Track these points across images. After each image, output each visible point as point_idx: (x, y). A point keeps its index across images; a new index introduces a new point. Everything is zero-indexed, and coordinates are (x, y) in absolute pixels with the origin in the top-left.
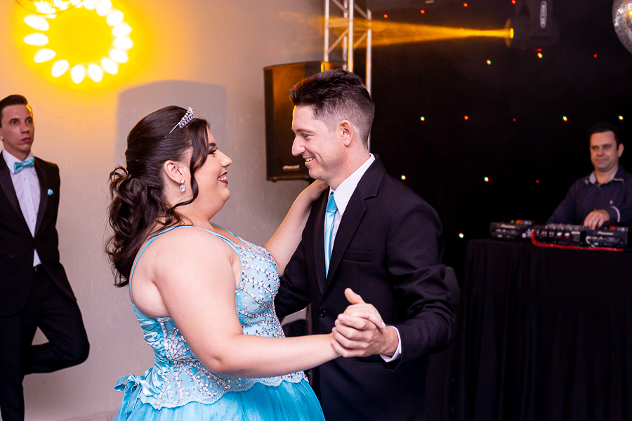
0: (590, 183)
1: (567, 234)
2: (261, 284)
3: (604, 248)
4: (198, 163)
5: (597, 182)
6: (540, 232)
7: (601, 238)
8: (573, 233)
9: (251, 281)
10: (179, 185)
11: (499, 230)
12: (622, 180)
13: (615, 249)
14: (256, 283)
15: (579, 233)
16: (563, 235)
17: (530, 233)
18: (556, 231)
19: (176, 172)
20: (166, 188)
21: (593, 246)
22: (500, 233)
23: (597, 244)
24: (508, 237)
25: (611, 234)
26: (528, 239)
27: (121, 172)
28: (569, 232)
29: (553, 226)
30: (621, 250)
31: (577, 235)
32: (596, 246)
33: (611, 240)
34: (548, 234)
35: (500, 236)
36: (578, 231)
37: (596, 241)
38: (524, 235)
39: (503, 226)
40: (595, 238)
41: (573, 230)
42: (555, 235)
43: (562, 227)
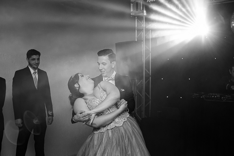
1: (216, 97)
3: (228, 101)
6: (207, 96)
7: (227, 98)
13: (231, 101)
17: (203, 96)
23: (225, 100)
24: (196, 98)
25: (230, 96)
29: (211, 94)
31: (219, 97)
34: (209, 97)
35: (194, 97)
39: (195, 94)
42: (212, 97)
43: (214, 94)
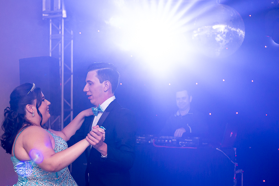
0: (177, 116)
1: (170, 141)
2: (62, 149)
3: (188, 147)
4: (39, 105)
5: (180, 115)
6: (157, 140)
7: (187, 142)
8: (173, 140)
9: (59, 147)
10: (32, 113)
11: (138, 140)
12: (192, 113)
13: (193, 148)
14: (60, 148)
15: (176, 140)
16: (168, 141)
17: (152, 141)
18: (165, 139)
19: (30, 109)
20: (27, 114)
21: (182, 146)
22: (138, 141)
23: (184, 145)
24: (142, 143)
25: (191, 140)
26: (151, 144)
27: (8, 109)
28: (171, 140)
29: (164, 137)
30: (196, 148)
31: (175, 141)
32: (184, 146)
33: (191, 143)
34: (161, 141)
35: (138, 142)
36: (175, 139)
37: (184, 144)
38: (150, 142)
39: (139, 137)
40: (184, 142)
41: (173, 139)
42: (165, 141)
43: (168, 137)
